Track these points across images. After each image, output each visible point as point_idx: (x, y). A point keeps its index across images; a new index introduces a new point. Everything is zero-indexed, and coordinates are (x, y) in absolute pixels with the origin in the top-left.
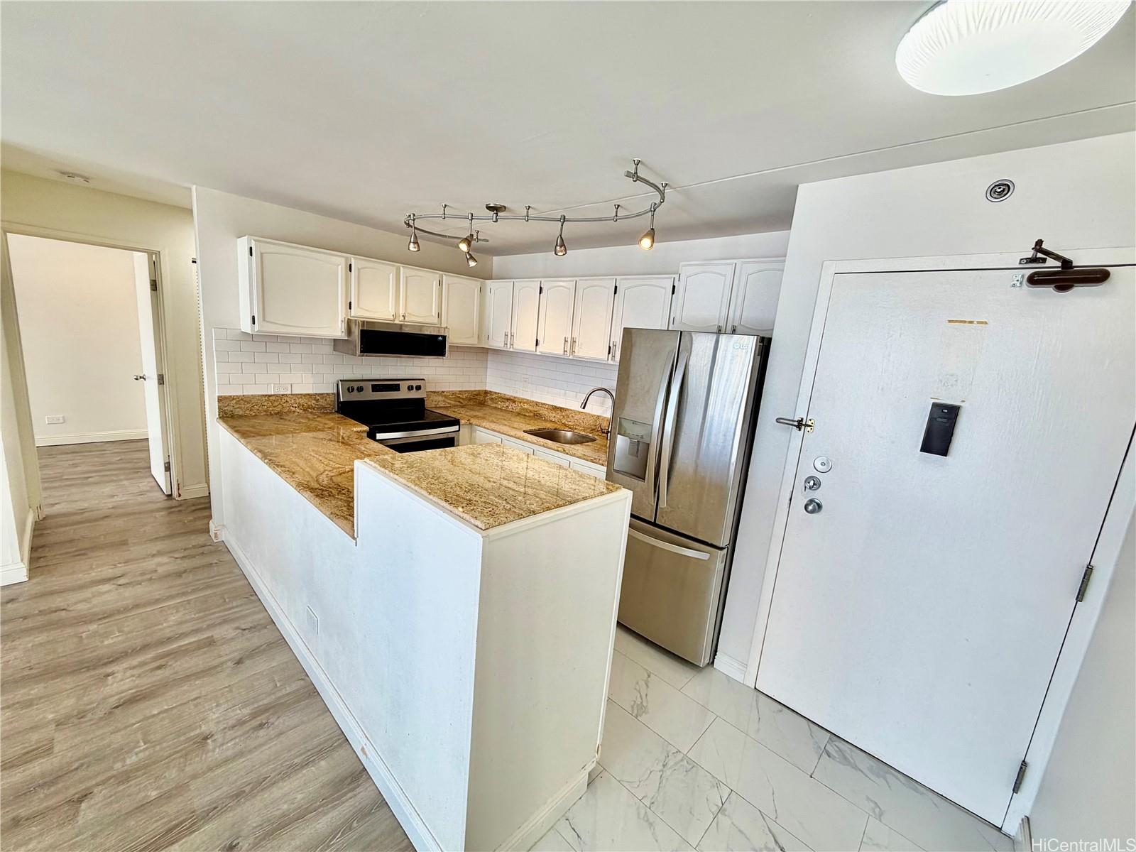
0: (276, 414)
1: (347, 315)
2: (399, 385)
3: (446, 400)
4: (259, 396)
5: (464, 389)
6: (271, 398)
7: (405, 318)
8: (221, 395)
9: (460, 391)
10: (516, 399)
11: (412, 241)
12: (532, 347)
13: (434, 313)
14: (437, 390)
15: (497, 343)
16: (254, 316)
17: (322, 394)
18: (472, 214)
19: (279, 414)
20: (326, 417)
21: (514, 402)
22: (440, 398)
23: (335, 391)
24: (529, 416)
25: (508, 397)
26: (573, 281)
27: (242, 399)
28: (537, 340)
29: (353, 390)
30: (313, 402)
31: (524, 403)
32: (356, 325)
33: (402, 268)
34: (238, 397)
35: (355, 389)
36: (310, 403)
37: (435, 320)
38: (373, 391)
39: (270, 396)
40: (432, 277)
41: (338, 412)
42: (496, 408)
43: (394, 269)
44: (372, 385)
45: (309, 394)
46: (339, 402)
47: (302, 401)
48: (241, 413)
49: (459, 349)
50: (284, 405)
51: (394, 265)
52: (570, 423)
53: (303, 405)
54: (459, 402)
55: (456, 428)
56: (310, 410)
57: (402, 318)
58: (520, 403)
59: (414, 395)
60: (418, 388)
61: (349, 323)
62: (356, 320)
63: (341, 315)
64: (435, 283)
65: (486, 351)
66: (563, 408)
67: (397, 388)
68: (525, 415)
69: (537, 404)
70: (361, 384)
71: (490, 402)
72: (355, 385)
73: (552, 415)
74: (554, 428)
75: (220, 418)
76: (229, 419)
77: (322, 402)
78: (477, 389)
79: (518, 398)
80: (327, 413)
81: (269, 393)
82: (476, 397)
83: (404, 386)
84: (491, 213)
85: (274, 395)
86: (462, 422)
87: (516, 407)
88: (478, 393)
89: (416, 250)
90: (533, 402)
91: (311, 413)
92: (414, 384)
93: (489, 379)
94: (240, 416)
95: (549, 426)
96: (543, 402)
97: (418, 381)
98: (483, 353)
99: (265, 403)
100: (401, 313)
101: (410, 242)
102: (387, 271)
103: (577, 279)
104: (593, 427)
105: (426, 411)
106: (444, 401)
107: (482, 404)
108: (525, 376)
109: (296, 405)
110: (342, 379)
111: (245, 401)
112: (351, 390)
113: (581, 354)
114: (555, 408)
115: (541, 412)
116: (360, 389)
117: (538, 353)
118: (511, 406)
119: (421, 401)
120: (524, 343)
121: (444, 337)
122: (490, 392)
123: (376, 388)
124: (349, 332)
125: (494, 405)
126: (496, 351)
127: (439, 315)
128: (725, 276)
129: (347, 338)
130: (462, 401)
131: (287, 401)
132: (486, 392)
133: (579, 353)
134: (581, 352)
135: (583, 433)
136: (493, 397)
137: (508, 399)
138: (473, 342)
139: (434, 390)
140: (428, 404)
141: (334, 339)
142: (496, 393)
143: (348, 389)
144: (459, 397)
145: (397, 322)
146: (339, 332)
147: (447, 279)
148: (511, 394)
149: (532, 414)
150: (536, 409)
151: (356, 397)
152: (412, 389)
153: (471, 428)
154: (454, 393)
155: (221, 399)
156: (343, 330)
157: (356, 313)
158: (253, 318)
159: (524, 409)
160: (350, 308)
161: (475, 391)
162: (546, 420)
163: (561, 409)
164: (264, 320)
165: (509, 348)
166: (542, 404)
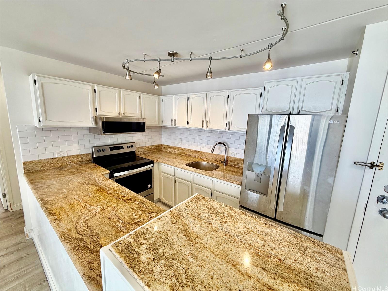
0: (59, 167)
1: (94, 114)
2: (123, 146)
3: (145, 150)
4: (48, 159)
5: (152, 145)
6: (56, 159)
7: (124, 115)
8: (25, 161)
9: (151, 146)
10: (176, 148)
11: (128, 74)
12: (185, 125)
13: (138, 111)
14: (140, 146)
15: (168, 123)
16: (40, 118)
17: (84, 154)
18: (160, 58)
19: (61, 168)
20: (87, 166)
21: (175, 149)
22: (142, 150)
23: (91, 152)
24: (183, 155)
25: (172, 147)
26: (205, 93)
27: (38, 162)
28: (187, 122)
29: (100, 151)
30: (79, 159)
31: (180, 149)
32: (99, 119)
33: (121, 91)
34: (36, 161)
35: (101, 150)
36: (78, 159)
37: (138, 115)
38: (110, 150)
39: (55, 158)
40: (136, 95)
41: (93, 162)
42: (166, 152)
43: (117, 91)
44: (110, 148)
45: (77, 155)
46: (93, 157)
47: (73, 159)
48: (38, 169)
49: (149, 127)
50: (64, 162)
51: (117, 89)
52: (203, 158)
53: (74, 161)
54: (151, 151)
55: (152, 165)
56: (78, 163)
57: (123, 115)
58: (178, 149)
59: (130, 150)
60: (132, 146)
61: (96, 119)
62: (99, 117)
63: (91, 114)
64: (138, 98)
65: (160, 127)
66: (200, 151)
67: (122, 148)
68: (181, 155)
69: (186, 150)
70: (104, 148)
71: (163, 149)
72: (101, 148)
73: (194, 155)
74: (197, 161)
75: (25, 173)
76: (31, 174)
77: (84, 158)
78: (157, 144)
79: (177, 147)
80: (88, 163)
81: (54, 157)
82: (157, 147)
83: (125, 146)
84: (170, 58)
85: (57, 158)
86: (155, 161)
87: (177, 151)
88: (158, 146)
89: (130, 79)
90: (184, 149)
91: (79, 164)
92: (130, 145)
93: (163, 139)
94: (38, 171)
95: (194, 160)
96: (189, 149)
97: (131, 143)
98: (159, 128)
99: (53, 163)
100: (122, 112)
101: (127, 74)
102: (114, 92)
103: (207, 93)
104: (215, 160)
105: (136, 157)
106: (144, 151)
107: (160, 150)
108: (180, 138)
109: (70, 161)
110: (94, 146)
111: (40, 163)
112: (99, 151)
113: (211, 128)
114: (195, 151)
115: (188, 153)
116: (104, 150)
117: (188, 128)
118: (174, 151)
119: (134, 152)
120: (181, 123)
121: (144, 123)
122: (164, 145)
123: (111, 149)
124: (96, 123)
125: (166, 151)
126: (165, 128)
127: (140, 113)
128: (292, 86)
129: (95, 126)
130: (151, 150)
131: (65, 160)
132: (162, 145)
133: (210, 127)
134: (211, 126)
135: (211, 163)
136: (165, 147)
137: (172, 148)
138: (156, 124)
139: (139, 147)
140: (137, 153)
141: (89, 127)
142: (166, 145)
143: (98, 151)
144: (150, 149)
145: (120, 117)
146: (90, 123)
147: (143, 96)
148: (174, 146)
149: (184, 154)
150: (187, 152)
151: (102, 154)
152: (129, 147)
153: (159, 164)
154: (148, 147)
155: (24, 164)
156: (93, 122)
157: (98, 113)
158: (40, 119)
159: (180, 152)
160: (96, 111)
161: (157, 145)
162: (191, 157)
163: (199, 152)
164: (46, 119)
165: (173, 126)
166: (189, 150)
